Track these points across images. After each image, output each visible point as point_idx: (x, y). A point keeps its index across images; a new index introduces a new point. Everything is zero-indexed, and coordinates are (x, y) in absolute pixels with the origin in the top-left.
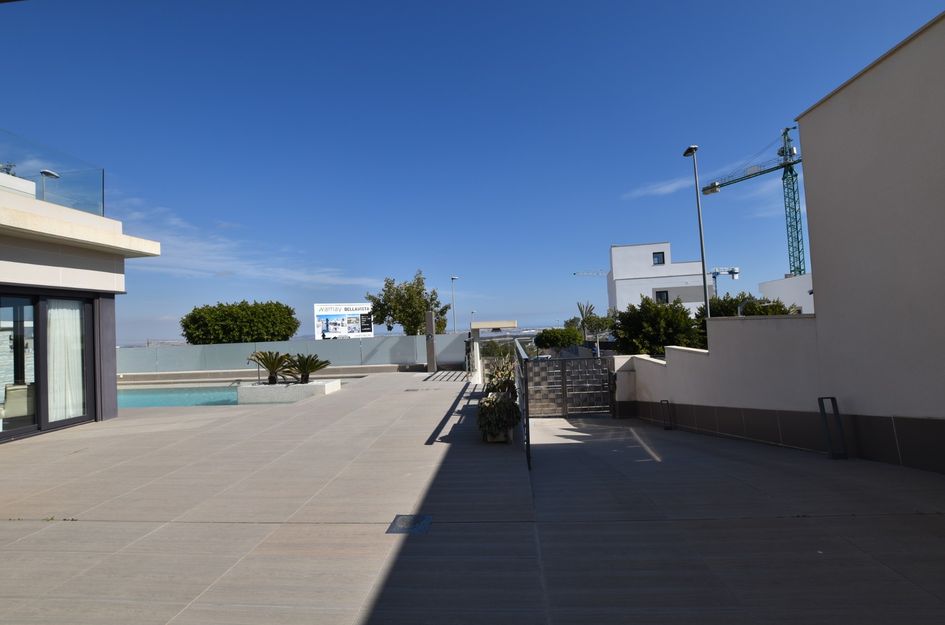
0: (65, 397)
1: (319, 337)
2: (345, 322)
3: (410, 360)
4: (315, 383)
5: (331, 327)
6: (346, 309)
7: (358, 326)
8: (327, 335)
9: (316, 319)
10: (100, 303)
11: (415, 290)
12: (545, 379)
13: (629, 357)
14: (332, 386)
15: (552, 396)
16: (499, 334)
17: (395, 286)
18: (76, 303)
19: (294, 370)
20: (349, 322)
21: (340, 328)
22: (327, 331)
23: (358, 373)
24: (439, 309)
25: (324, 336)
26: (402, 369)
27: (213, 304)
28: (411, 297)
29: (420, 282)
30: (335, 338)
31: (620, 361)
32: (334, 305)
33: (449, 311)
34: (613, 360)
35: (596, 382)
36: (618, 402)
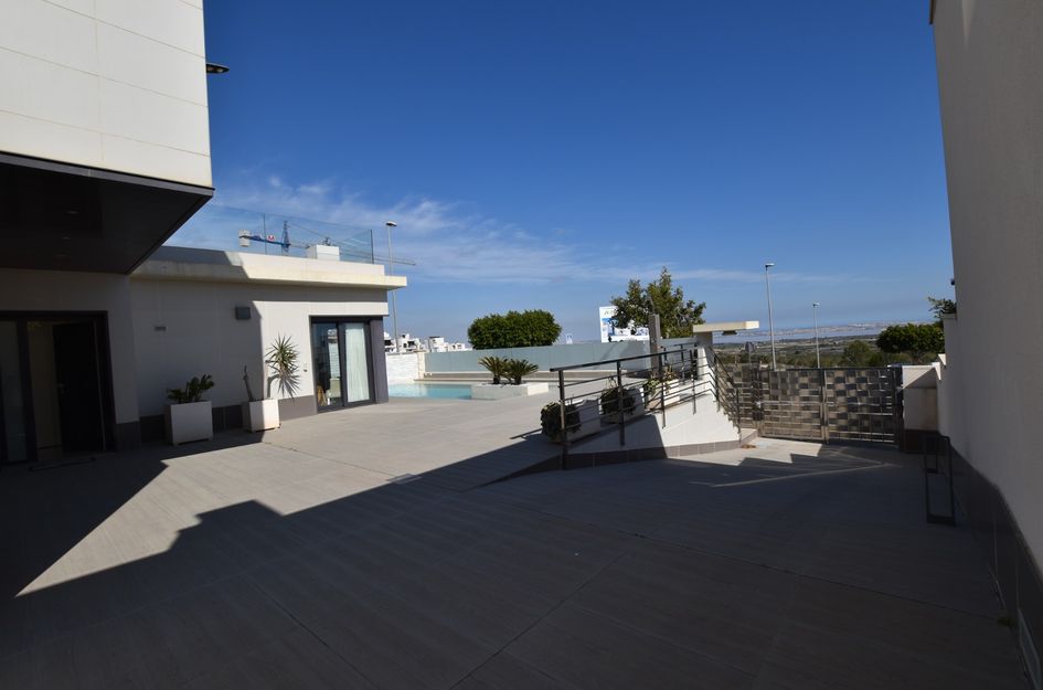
0: (358, 389)
1: (605, 339)
8: (614, 338)
9: (602, 322)
10: (373, 323)
12: (795, 393)
13: (929, 368)
14: (538, 389)
15: (807, 414)
18: (361, 325)
22: (613, 334)
24: (693, 309)
25: (610, 339)
27: (504, 313)
29: (666, 281)
31: (912, 373)
34: (900, 372)
35: (874, 400)
36: (908, 431)
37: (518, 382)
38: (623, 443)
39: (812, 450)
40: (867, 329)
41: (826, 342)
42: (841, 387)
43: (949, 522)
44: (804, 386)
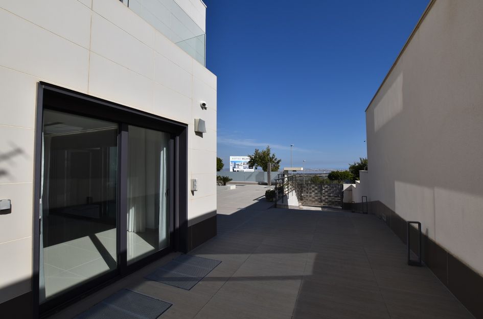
1: (231, 170)
2: (242, 164)
3: (261, 180)
4: (228, 185)
5: (236, 166)
6: (243, 159)
7: (248, 166)
8: (235, 170)
9: (231, 163)
11: (267, 153)
12: (313, 191)
13: (350, 184)
14: (233, 187)
15: (316, 198)
16: (295, 173)
17: (259, 151)
19: (222, 181)
20: (244, 164)
21: (240, 167)
22: (235, 168)
23: (242, 184)
24: (276, 161)
25: (233, 170)
26: (259, 184)
28: (264, 157)
29: (269, 150)
30: (238, 171)
31: (346, 186)
32: (238, 157)
33: (280, 162)
34: (343, 186)
35: (336, 194)
36: (345, 203)
37: (225, 185)
38: (283, 202)
39: (320, 209)
40: (316, 171)
41: (301, 175)
42: (326, 190)
43: (367, 213)
44: (316, 189)
